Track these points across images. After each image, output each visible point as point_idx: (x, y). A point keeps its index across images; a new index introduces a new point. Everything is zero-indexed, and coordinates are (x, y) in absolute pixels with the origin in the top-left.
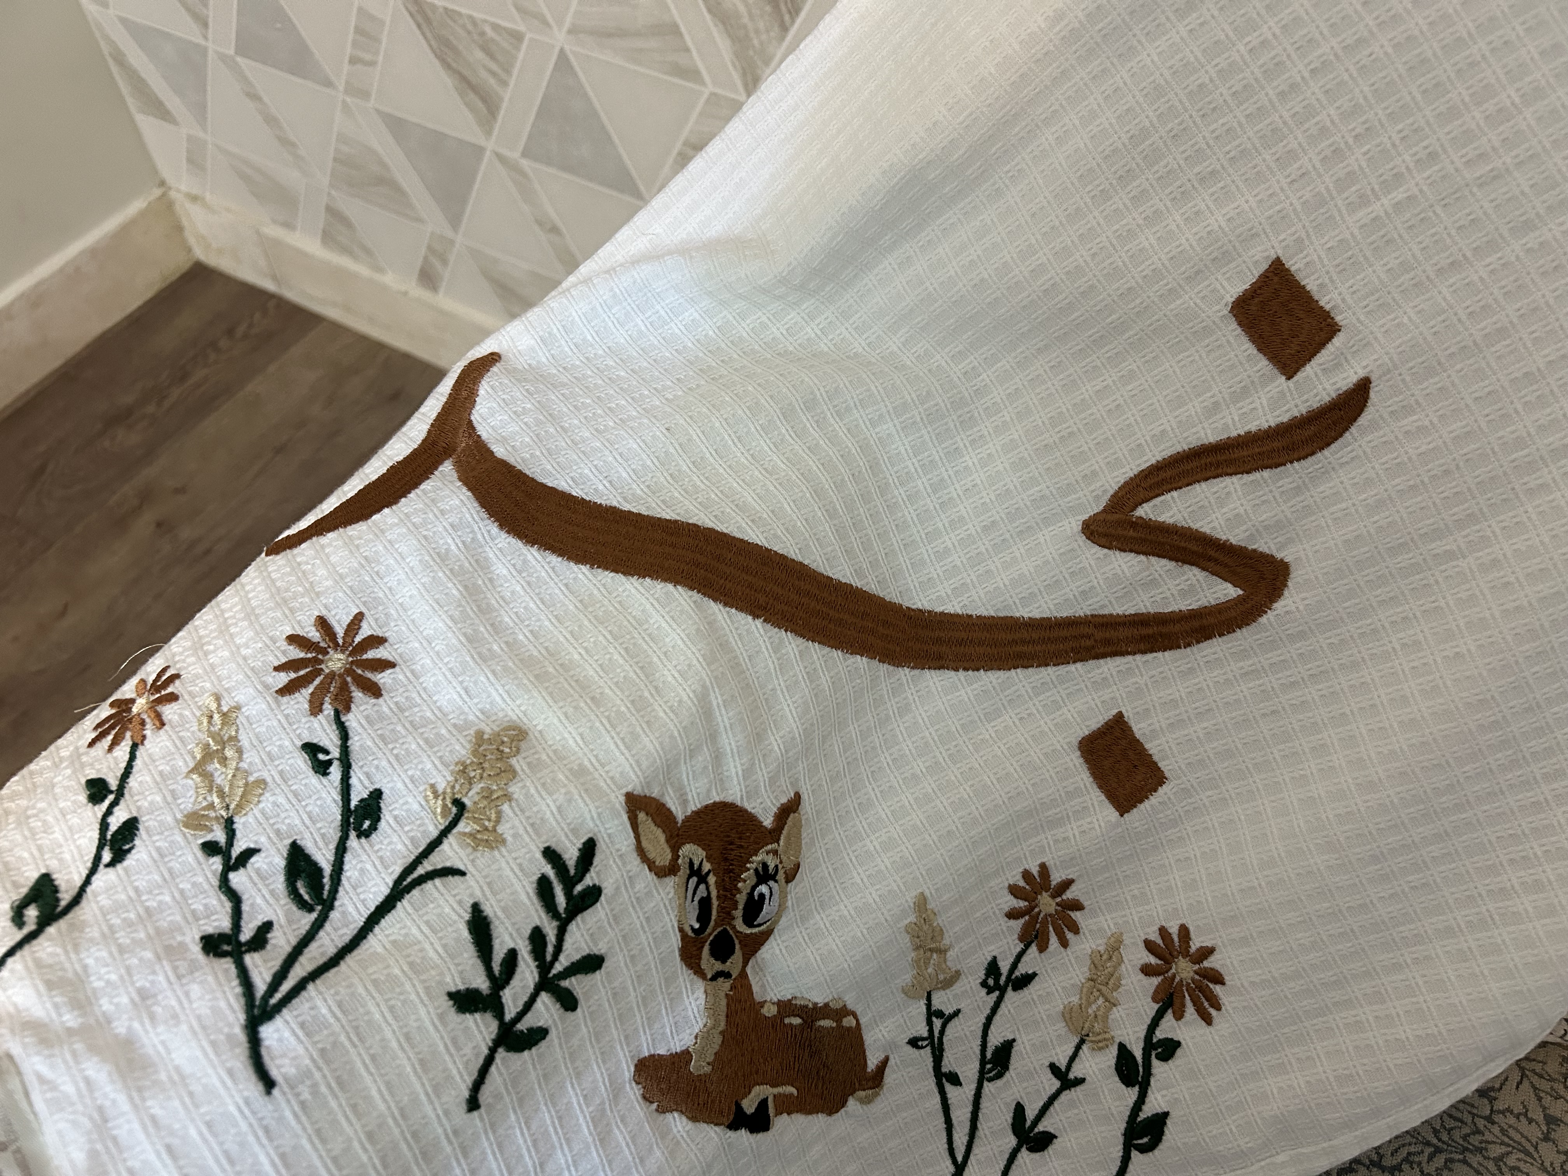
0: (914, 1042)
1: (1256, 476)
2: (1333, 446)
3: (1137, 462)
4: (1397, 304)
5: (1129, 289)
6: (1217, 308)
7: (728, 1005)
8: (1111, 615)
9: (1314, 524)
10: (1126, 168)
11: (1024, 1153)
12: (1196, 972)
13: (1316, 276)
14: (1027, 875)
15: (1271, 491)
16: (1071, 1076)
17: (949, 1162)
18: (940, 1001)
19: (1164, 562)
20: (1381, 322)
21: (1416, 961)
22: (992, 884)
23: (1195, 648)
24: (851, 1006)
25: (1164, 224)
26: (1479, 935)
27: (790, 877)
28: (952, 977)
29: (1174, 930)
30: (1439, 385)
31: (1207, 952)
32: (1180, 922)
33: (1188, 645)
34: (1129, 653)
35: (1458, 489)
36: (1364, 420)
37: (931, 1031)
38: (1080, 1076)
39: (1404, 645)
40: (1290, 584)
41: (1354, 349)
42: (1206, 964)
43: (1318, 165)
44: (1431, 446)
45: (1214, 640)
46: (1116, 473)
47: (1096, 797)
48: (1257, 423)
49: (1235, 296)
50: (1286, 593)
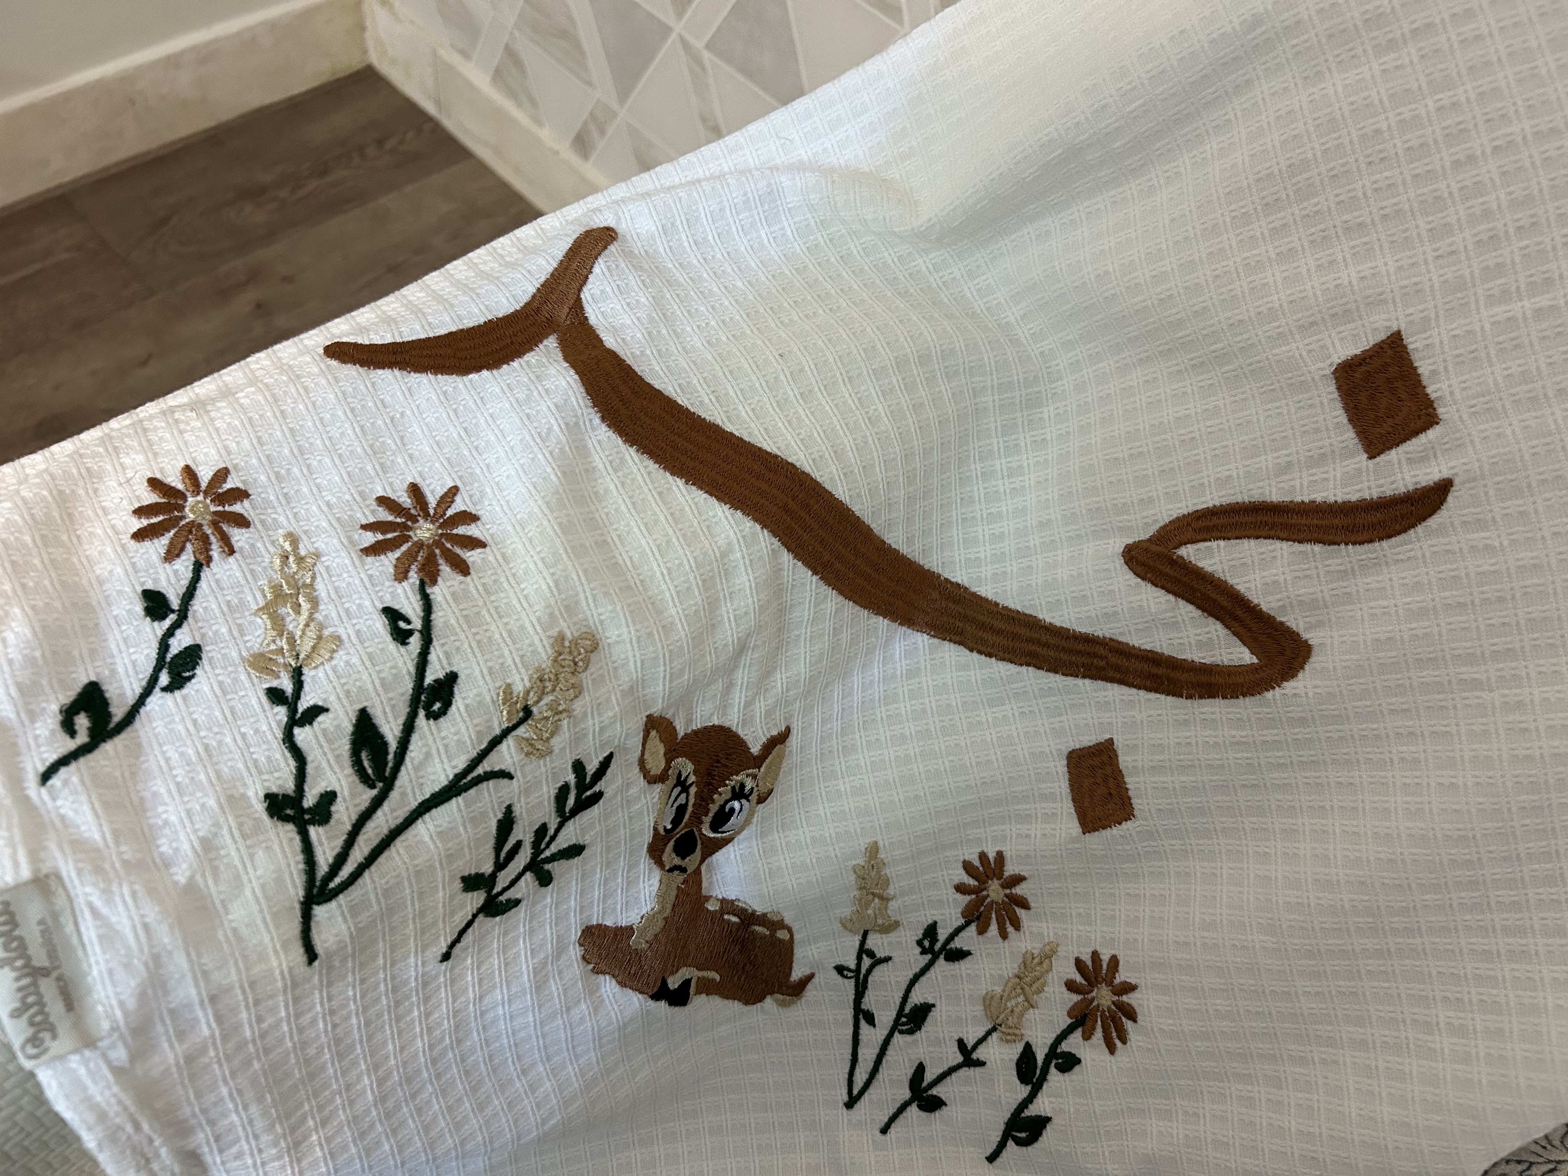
0: (840, 970)
1: (1307, 547)
2: (1393, 539)
3: (1195, 501)
4: (1506, 413)
5: (1241, 321)
6: (1322, 365)
7: (677, 896)
8: (1127, 644)
9: (1349, 614)
10: (1275, 197)
11: (913, 1109)
12: (1113, 1003)
13: (1431, 361)
14: (983, 856)
15: (1316, 568)
16: (974, 1056)
17: (845, 1091)
18: (873, 942)
19: (1191, 608)
20: (1482, 427)
21: (1323, 1062)
22: (948, 854)
23: (1196, 703)
24: (787, 921)
25: (1295, 265)
26: (1390, 1058)
27: (761, 800)
28: (890, 926)
29: (1105, 958)
30: (1521, 509)
31: (1129, 988)
32: (1113, 952)
33: (1190, 697)
34: (1135, 687)
35: (1507, 620)
36: (1433, 522)
37: (859, 965)
38: (982, 1059)
39: (1403, 759)
40: (1307, 667)
41: (1447, 446)
42: (1125, 998)
43: (1470, 247)
44: (1493, 568)
45: (1217, 700)
46: (1171, 506)
47: (1066, 807)
48: (1325, 494)
49: (1343, 358)
50: (1300, 675)
